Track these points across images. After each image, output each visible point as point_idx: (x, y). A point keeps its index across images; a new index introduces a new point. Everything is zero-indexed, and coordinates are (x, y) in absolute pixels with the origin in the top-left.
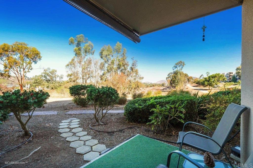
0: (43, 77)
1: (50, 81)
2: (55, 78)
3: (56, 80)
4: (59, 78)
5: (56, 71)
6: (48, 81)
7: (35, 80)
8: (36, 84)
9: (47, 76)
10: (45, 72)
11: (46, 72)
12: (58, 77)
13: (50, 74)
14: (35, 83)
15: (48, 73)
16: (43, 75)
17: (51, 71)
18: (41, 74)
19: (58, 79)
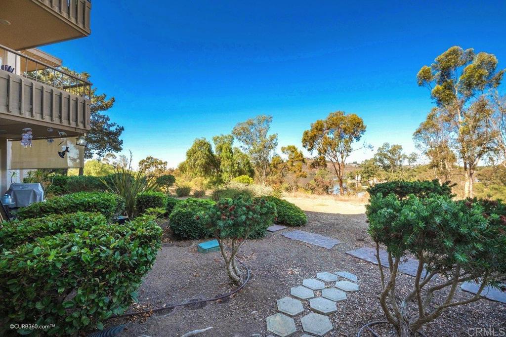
0: (377, 161)
1: (389, 167)
2: (400, 161)
3: (401, 165)
4: (406, 160)
5: (400, 148)
6: (386, 168)
7: (365, 168)
8: (367, 174)
9: (385, 159)
10: (379, 152)
11: (381, 152)
12: (404, 159)
13: (389, 154)
14: (365, 173)
15: (386, 152)
16: (378, 157)
17: (390, 149)
18: (373, 157)
19: (405, 163)
